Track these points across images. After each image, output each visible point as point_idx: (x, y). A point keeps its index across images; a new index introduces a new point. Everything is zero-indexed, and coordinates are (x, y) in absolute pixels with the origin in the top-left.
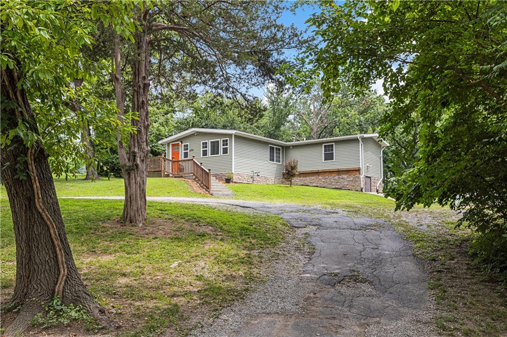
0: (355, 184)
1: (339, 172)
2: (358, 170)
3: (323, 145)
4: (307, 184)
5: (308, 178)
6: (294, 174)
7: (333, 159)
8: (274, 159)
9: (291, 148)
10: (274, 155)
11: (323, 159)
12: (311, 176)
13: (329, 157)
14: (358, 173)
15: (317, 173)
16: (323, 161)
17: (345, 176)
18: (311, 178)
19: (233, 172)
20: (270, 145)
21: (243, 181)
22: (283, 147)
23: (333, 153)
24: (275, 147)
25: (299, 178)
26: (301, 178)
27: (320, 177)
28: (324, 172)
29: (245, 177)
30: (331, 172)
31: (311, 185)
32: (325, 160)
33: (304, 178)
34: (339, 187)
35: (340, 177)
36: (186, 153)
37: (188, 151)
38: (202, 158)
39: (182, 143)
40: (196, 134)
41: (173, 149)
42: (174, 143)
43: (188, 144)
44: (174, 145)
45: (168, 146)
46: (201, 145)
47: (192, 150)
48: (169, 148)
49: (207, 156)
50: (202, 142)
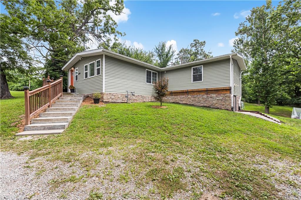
0: (225, 104)
1: (207, 91)
2: (229, 90)
3: (192, 68)
4: (178, 102)
5: (178, 97)
6: (164, 94)
7: (201, 80)
8: (151, 81)
9: (165, 72)
10: (151, 78)
11: (192, 80)
12: (182, 95)
13: (197, 78)
14: (229, 92)
15: (187, 92)
16: (192, 82)
17: (214, 95)
18: (181, 96)
19: (104, 91)
20: (146, 70)
21: (117, 100)
22: (159, 72)
23: (202, 74)
24: (152, 71)
25: (171, 97)
26: (173, 97)
27: (189, 96)
28: (193, 92)
29: (119, 96)
30: (199, 92)
31: (181, 103)
32: (194, 81)
33: (175, 97)
34: (208, 105)
35: (209, 96)
36: (77, 76)
37: (78, 74)
38: (85, 79)
39: (74, 68)
40: (81, 59)
41: (72, 74)
42: (71, 69)
43: (77, 68)
44: (72, 71)
45: (69, 72)
46: (84, 68)
47: (79, 74)
48: (69, 74)
49: (88, 78)
50: (85, 65)
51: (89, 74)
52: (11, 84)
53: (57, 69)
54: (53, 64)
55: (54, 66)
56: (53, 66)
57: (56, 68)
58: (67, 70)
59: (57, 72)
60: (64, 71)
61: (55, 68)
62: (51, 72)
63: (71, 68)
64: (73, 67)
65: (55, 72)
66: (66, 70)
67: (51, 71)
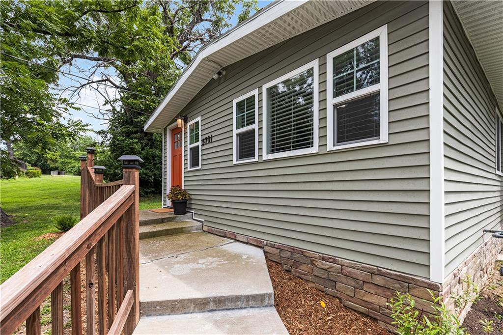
20: (496, 110)
36: (195, 151)
37: (199, 143)
38: (235, 166)
39: (186, 121)
40: (215, 77)
41: (176, 143)
42: (174, 124)
43: (199, 119)
44: (176, 131)
45: (165, 135)
46: (234, 116)
47: (208, 140)
48: (165, 142)
49: (256, 159)
50: (235, 102)
51: (263, 140)
52: (71, 162)
53: (136, 132)
54: (127, 121)
55: (131, 125)
56: (127, 126)
57: (134, 130)
58: (159, 131)
59: (135, 138)
60: (151, 134)
61: (131, 129)
62: (122, 140)
63: (175, 120)
64: (180, 115)
65: (132, 139)
66: (156, 131)
67: (122, 137)
